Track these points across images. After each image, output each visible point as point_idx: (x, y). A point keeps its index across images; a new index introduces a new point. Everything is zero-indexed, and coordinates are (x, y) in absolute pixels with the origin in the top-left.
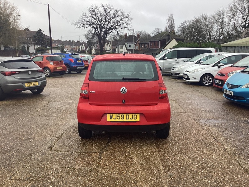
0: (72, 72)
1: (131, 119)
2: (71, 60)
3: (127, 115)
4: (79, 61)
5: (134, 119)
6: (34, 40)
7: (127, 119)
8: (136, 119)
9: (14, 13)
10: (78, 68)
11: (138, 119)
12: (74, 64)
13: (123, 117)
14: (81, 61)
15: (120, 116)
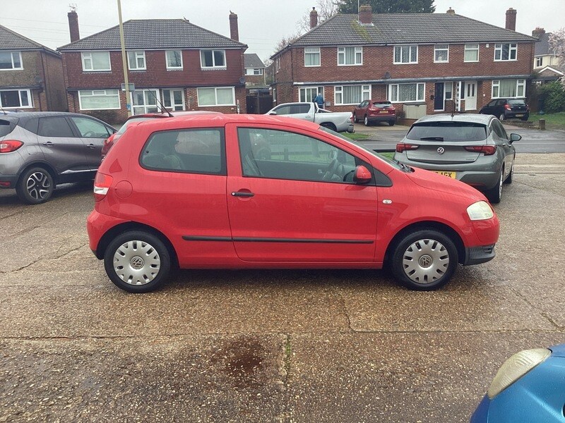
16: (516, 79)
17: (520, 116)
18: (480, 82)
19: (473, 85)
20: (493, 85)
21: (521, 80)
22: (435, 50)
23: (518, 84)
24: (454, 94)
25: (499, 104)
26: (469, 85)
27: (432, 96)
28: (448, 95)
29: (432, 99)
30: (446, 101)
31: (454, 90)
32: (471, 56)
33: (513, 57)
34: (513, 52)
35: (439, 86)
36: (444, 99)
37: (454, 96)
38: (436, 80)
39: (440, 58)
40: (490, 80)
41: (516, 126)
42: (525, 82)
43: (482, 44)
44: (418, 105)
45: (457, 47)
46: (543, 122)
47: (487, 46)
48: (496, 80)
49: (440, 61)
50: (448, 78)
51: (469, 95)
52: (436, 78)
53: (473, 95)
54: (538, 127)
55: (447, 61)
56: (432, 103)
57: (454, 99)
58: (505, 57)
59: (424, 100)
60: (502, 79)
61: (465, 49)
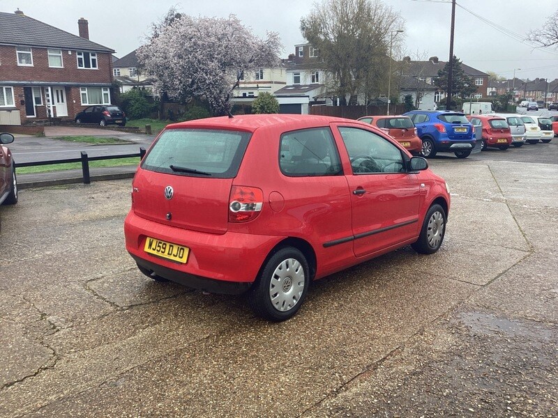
0: (438, 154)
1: (174, 255)
2: (438, 127)
3: (170, 246)
4: (460, 131)
5: (180, 257)
6: (438, 82)
7: (169, 254)
8: (182, 258)
9: (394, 28)
10: (453, 146)
11: (184, 260)
12: (445, 136)
13: (165, 249)
14: (466, 130)
15: (161, 245)
16: (100, 87)
17: (119, 122)
18: (68, 88)
19: (62, 91)
20: (81, 92)
21: (105, 88)
22: (17, 52)
23: (103, 92)
24: (44, 100)
25: (96, 110)
26: (57, 91)
27: (22, 101)
28: (38, 101)
29: (22, 104)
30: (36, 106)
31: (43, 95)
32: (55, 62)
33: (94, 66)
34: (93, 60)
35: (28, 90)
36: (34, 104)
37: (44, 102)
38: (25, 85)
39: (24, 61)
40: (78, 86)
41: (122, 131)
42: (109, 90)
43: (65, 50)
44: (9, 110)
45: (40, 51)
46: (148, 128)
47: (70, 53)
48: (83, 87)
49: (24, 64)
50: (35, 82)
51: (58, 102)
52: (23, 82)
53: (63, 102)
54: (144, 132)
55: (32, 65)
56: (24, 108)
57: (44, 104)
58: (87, 65)
59: (14, 106)
60: (89, 87)
61: (49, 54)
